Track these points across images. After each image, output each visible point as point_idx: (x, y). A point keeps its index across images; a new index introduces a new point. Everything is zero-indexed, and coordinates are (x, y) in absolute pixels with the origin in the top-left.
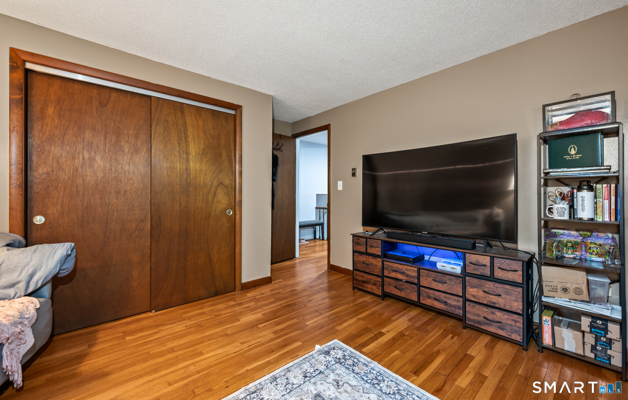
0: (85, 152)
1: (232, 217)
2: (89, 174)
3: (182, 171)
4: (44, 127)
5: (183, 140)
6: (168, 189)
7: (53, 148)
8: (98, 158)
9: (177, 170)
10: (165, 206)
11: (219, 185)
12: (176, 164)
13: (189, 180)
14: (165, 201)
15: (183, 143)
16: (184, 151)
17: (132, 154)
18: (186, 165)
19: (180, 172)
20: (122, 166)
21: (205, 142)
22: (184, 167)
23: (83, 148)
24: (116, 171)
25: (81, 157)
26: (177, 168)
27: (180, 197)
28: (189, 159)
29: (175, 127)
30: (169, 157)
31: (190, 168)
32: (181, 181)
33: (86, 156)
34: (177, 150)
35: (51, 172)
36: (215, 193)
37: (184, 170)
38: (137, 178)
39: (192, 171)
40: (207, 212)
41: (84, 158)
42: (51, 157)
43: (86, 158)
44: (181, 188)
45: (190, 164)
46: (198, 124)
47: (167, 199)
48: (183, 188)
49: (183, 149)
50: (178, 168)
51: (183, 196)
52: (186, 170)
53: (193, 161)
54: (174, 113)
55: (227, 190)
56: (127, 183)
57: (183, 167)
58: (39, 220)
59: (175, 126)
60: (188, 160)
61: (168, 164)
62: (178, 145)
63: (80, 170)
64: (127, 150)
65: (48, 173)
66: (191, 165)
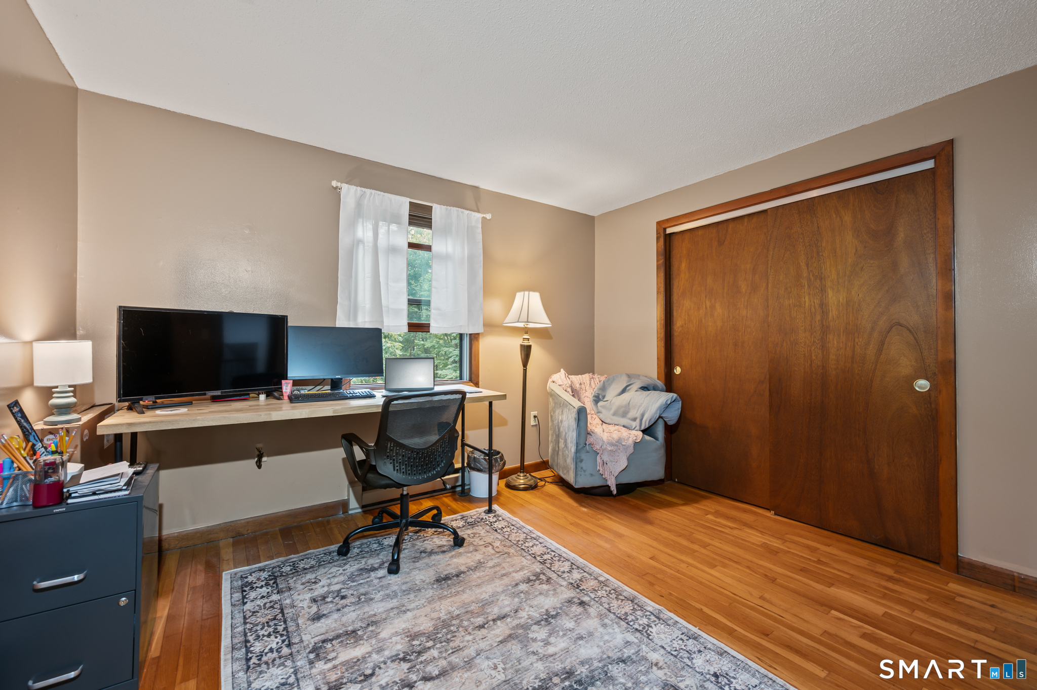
0: (707, 301)
1: (930, 398)
2: (710, 324)
3: (813, 309)
4: (680, 283)
5: (814, 259)
6: (792, 339)
7: (685, 301)
8: (718, 306)
9: (805, 307)
10: (787, 363)
11: (891, 327)
12: (803, 299)
13: (825, 321)
14: (787, 357)
15: (814, 262)
16: (817, 276)
17: (750, 294)
18: (821, 298)
19: (811, 311)
20: (739, 311)
21: (856, 250)
22: (817, 302)
23: (706, 297)
24: (733, 317)
25: (704, 306)
26: (805, 304)
27: (810, 350)
28: (825, 286)
29: (802, 241)
30: (793, 289)
31: (828, 302)
32: (812, 325)
33: (708, 304)
34: (805, 276)
35: (684, 325)
36: (882, 343)
37: (817, 307)
38: (755, 325)
39: (831, 307)
40: (863, 379)
41: (706, 308)
42: (684, 311)
43: (708, 307)
44: (813, 336)
45: (828, 294)
46: (842, 223)
47: (790, 354)
48: (815, 337)
49: (815, 273)
50: (807, 304)
51: (816, 350)
52: (822, 305)
53: (833, 289)
54: (799, 221)
55: (913, 338)
56: (744, 332)
57: (814, 302)
58: (678, 370)
59: (802, 239)
60: (823, 290)
61: (791, 300)
62: (806, 268)
63: (703, 320)
64: (744, 290)
65: (682, 326)
66: (830, 296)
